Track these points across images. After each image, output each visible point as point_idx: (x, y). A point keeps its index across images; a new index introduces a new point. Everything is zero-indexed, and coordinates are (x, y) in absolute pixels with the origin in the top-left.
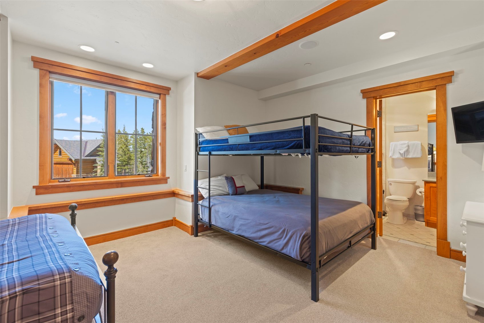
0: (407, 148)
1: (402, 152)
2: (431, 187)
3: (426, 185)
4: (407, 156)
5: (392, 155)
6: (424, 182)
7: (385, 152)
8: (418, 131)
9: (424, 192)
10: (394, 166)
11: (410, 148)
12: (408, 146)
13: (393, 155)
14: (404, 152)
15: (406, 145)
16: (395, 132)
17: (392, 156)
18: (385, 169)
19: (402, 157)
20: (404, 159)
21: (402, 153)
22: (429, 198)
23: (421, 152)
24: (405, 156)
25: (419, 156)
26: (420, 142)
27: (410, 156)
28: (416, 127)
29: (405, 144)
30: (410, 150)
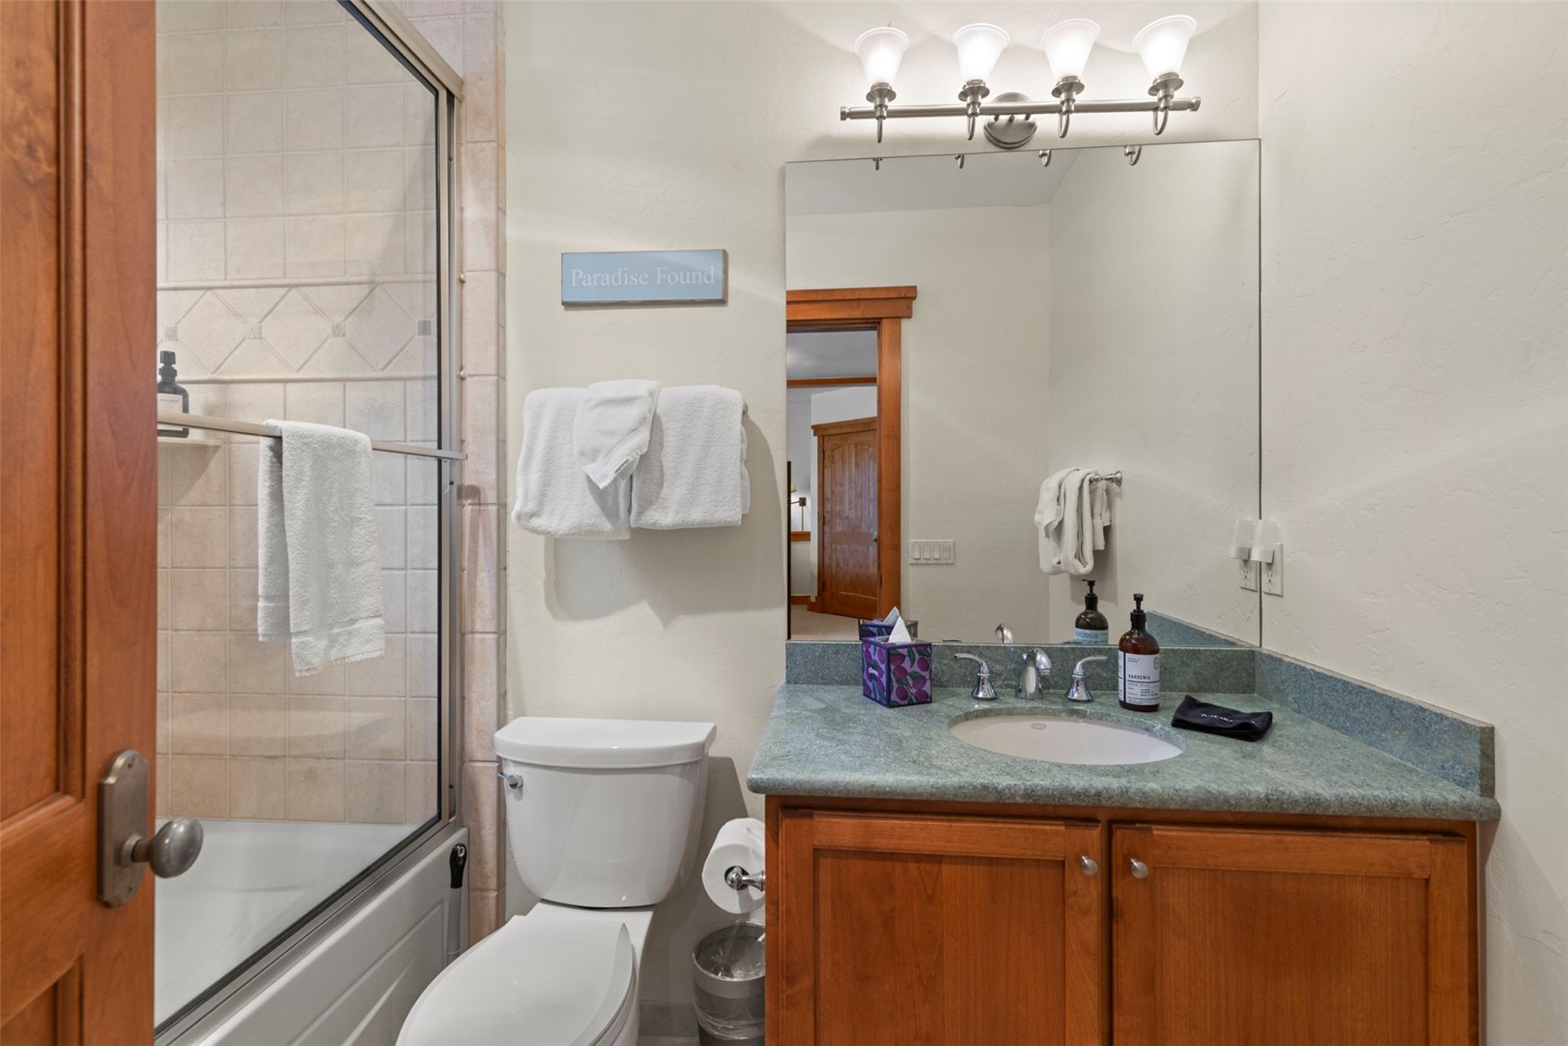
0: (644, 435)
1: (604, 473)
2: (818, 853)
3: (782, 833)
4: (640, 514)
5: (531, 506)
6: (762, 797)
7: (493, 477)
8: (722, 302)
9: (761, 886)
10: (561, 598)
11: (671, 439)
12: (655, 424)
13: (541, 504)
14: (621, 473)
15: (632, 413)
16: (568, 305)
17: (533, 515)
18: (491, 626)
19: (607, 526)
20: (627, 536)
21: (601, 486)
22: (807, 982)
23: (742, 475)
24: (629, 511)
25: (729, 511)
26: (734, 396)
27: (664, 516)
28: (715, 269)
29: (628, 401)
30: (668, 457)
